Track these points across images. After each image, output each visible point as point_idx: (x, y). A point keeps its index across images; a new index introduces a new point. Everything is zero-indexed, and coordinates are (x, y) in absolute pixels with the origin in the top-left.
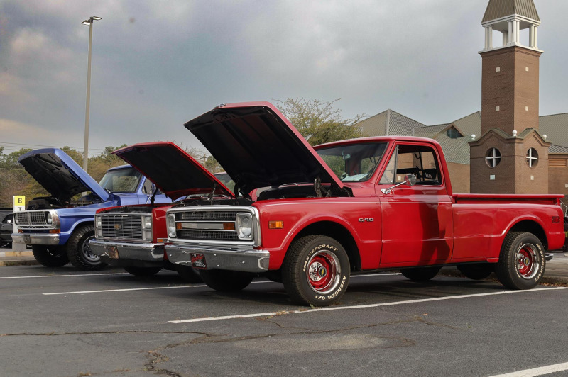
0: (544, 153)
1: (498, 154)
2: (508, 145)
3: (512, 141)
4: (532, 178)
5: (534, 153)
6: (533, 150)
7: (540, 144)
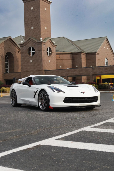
0: (54, 50)
1: (33, 50)
2: (38, 45)
3: (41, 43)
4: (49, 61)
5: (50, 50)
6: (50, 48)
7: (52, 45)
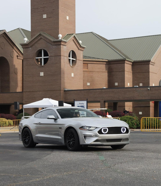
0: (80, 55)
1: (46, 54)
2: (54, 47)
3: (58, 43)
4: (73, 75)
5: (74, 55)
6: (73, 52)
7: (78, 47)
